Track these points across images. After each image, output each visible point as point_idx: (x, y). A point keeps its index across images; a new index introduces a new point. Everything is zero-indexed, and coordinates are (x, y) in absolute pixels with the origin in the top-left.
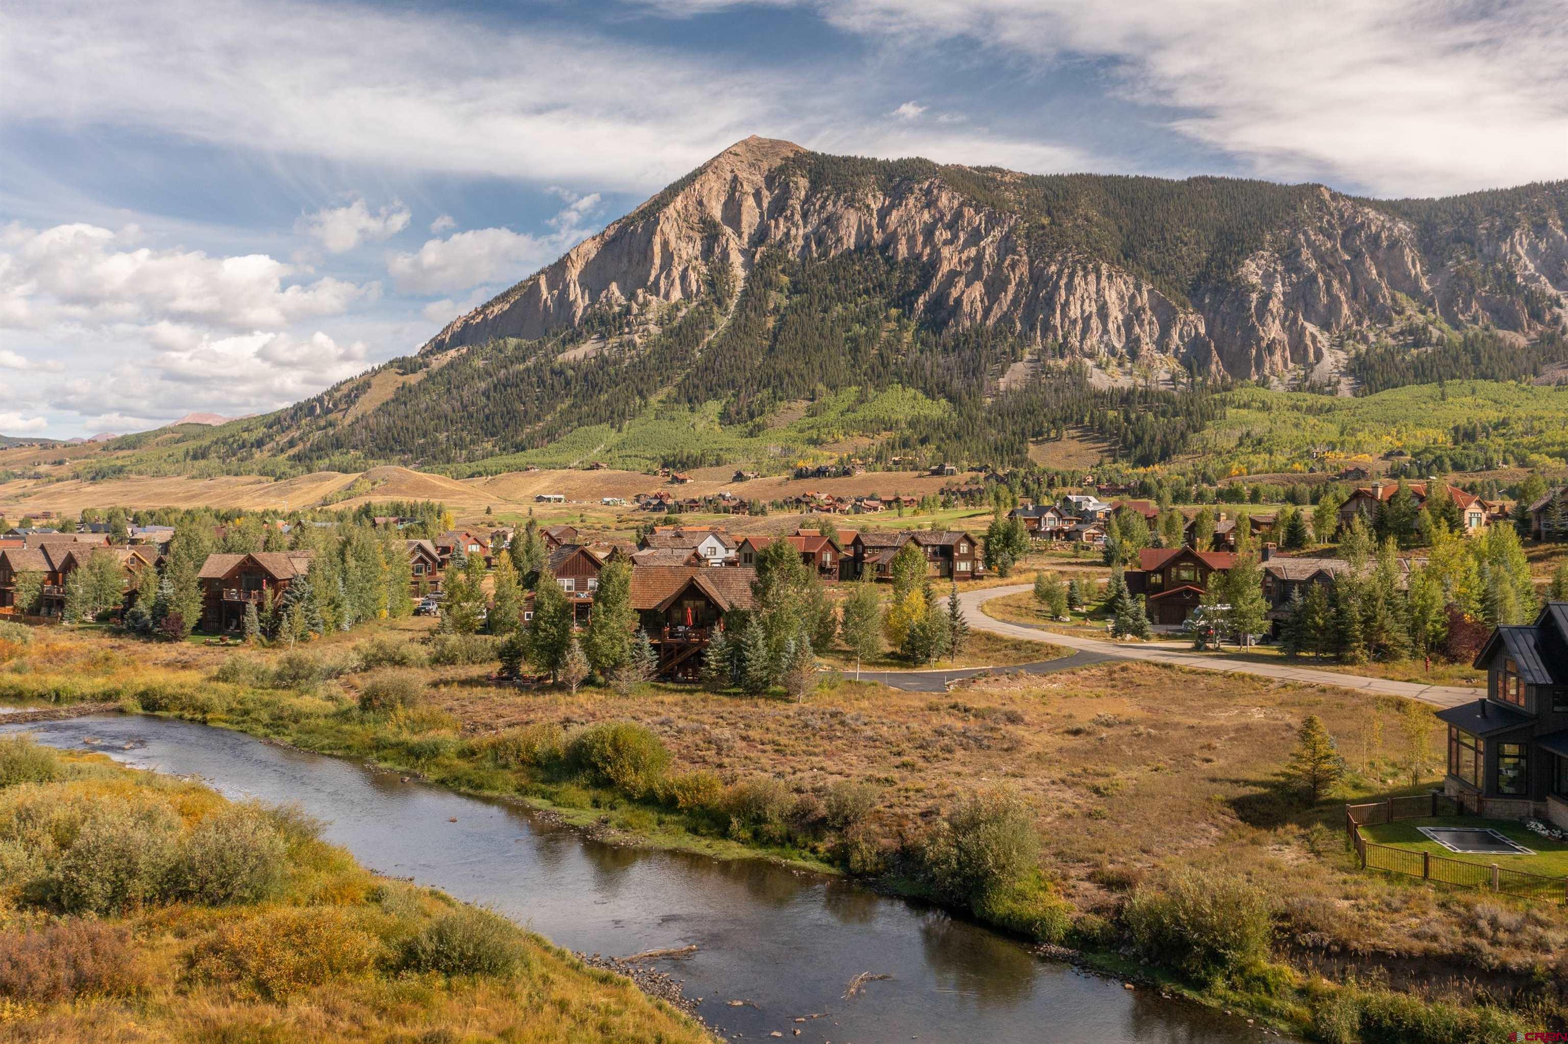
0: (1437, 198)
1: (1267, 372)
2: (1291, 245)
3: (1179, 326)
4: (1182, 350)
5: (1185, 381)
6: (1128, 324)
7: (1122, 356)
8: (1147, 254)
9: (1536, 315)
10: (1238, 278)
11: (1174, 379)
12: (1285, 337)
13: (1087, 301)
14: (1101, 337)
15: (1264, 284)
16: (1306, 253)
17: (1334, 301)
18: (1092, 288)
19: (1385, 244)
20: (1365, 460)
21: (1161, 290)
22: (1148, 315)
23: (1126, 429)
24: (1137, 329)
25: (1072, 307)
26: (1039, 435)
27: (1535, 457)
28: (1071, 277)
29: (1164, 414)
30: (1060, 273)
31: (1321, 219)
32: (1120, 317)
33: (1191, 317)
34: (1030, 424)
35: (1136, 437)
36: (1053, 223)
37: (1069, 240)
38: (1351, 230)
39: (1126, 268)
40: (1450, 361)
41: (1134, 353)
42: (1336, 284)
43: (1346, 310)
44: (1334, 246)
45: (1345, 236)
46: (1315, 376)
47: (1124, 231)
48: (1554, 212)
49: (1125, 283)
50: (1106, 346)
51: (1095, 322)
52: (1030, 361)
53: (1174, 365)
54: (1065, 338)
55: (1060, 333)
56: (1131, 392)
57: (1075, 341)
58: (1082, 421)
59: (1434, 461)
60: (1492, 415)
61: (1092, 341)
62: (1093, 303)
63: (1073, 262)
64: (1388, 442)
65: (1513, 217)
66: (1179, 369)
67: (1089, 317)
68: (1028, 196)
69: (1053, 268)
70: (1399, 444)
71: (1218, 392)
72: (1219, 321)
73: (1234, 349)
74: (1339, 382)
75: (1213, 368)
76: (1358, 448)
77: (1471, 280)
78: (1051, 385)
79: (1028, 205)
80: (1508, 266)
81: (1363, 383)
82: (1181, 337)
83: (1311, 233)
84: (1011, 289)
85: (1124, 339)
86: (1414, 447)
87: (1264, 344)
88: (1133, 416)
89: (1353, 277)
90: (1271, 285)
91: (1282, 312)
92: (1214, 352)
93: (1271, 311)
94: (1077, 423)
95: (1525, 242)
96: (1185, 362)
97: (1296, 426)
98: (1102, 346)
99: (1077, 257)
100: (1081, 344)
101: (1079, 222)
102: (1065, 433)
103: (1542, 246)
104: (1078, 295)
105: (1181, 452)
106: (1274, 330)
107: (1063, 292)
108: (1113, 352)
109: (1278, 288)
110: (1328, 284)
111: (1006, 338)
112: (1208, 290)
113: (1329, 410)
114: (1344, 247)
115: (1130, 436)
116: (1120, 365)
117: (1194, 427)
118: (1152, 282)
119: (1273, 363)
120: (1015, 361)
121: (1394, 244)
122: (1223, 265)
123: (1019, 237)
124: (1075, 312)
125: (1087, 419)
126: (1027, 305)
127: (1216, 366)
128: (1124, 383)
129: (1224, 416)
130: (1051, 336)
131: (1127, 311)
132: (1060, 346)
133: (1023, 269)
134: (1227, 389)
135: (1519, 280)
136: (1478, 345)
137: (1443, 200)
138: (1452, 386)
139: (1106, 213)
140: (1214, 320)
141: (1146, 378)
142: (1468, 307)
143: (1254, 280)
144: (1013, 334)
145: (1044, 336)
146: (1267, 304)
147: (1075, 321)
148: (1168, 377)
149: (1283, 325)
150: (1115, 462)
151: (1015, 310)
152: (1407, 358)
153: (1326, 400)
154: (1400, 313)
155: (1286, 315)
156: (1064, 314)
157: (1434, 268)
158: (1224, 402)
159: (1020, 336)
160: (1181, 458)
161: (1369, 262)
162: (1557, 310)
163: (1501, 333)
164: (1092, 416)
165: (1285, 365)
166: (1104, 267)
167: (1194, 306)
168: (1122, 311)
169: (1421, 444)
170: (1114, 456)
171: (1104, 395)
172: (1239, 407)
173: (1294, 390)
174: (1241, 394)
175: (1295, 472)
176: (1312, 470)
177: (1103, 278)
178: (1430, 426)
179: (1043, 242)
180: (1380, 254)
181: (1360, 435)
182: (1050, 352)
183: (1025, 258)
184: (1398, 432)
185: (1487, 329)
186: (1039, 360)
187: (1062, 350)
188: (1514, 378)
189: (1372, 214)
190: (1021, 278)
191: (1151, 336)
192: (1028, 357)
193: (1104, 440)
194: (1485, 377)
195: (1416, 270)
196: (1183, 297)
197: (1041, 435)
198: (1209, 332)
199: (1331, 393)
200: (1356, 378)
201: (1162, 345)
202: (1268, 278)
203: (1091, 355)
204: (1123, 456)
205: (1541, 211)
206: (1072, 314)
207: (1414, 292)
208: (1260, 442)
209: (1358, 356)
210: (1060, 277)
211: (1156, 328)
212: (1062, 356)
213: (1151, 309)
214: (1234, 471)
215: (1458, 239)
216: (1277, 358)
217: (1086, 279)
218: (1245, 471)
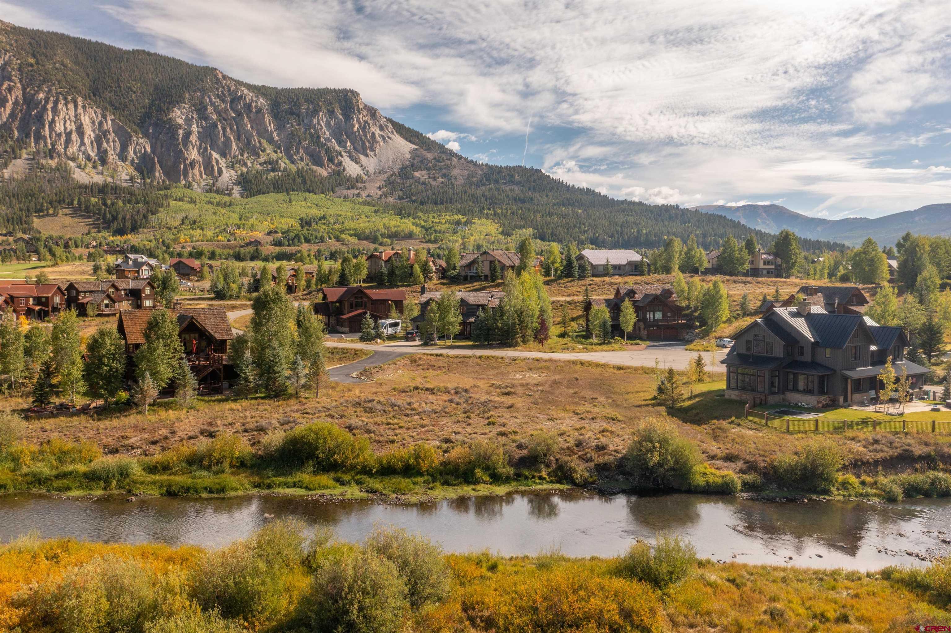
0: (280, 88)
1: (190, 179)
2: (201, 103)
3: (133, 146)
4: (136, 161)
5: (139, 181)
6: (98, 140)
7: (95, 162)
8: (108, 95)
9: (331, 160)
10: (170, 119)
11: (132, 179)
12: (200, 159)
13: (68, 122)
14: (80, 147)
15: (186, 124)
16: (210, 109)
17: (227, 139)
18: (72, 113)
19: (254, 110)
20: (258, 235)
21: (120, 120)
22: (112, 136)
23: (105, 211)
24: (105, 145)
25: (58, 125)
26: (40, 211)
27: (343, 236)
28: (56, 103)
29: (129, 202)
30: (47, 100)
31: (218, 89)
32: (93, 135)
33: (141, 141)
34: (33, 203)
35: (112, 216)
36: (37, 63)
37: (52, 77)
38: (236, 99)
39: (95, 102)
40: (291, 181)
41: (103, 159)
42: (228, 130)
43: (234, 147)
44: (226, 107)
45: (232, 102)
46: (219, 184)
47: (91, 77)
48: (337, 105)
49: (95, 112)
50: (84, 153)
51: (74, 137)
52: (27, 159)
53: (131, 170)
54: (53, 145)
55: (49, 141)
56: (106, 185)
57: (60, 148)
58: (72, 204)
59: (295, 237)
60: (318, 213)
61: (73, 149)
62: (73, 124)
63: (57, 93)
64: (266, 225)
65: (318, 104)
66: (135, 173)
67: (71, 133)
68: (16, 41)
69: (41, 96)
70: (272, 226)
71: (161, 190)
72: (159, 145)
73: (169, 163)
74: (232, 189)
75: (157, 174)
76: (252, 228)
77: (299, 137)
78: (45, 177)
79: (17, 47)
80: (316, 131)
81: (246, 190)
82: (135, 153)
83: (213, 97)
84: (9, 106)
85: (96, 150)
86: (282, 229)
87: (188, 162)
88: (109, 202)
89: (237, 128)
90: (190, 126)
91: (198, 143)
92: (157, 165)
93: (191, 142)
94: (68, 204)
95: (324, 119)
96: (138, 168)
97: (215, 213)
98: (81, 154)
99: (59, 90)
100: (65, 151)
101: (57, 65)
102: (60, 211)
103: (332, 123)
104: (61, 116)
105: (145, 227)
106: (193, 154)
107: (50, 114)
108: (89, 158)
109: (195, 128)
110: (224, 129)
111: (6, 141)
112: (151, 124)
113: (230, 205)
114: (231, 108)
115: (108, 215)
116: (94, 167)
117: (151, 211)
118: (114, 114)
119: (194, 175)
120: (15, 158)
121: (259, 111)
122: (160, 109)
123: (13, 69)
124: (59, 127)
125: (76, 202)
126: (22, 120)
127: (158, 173)
128: (99, 179)
129: (168, 205)
130: (42, 143)
131: (97, 131)
132: (50, 150)
133: (18, 93)
134: (167, 188)
135: (322, 140)
136: (304, 174)
137: (283, 90)
138: (294, 195)
139: (77, 63)
140: (156, 143)
141: (113, 177)
142: (298, 152)
143: (180, 121)
144: (12, 138)
145: (37, 142)
146: (189, 137)
147: (59, 135)
148: (128, 178)
149: (199, 152)
150: (99, 232)
151: (13, 121)
152: (269, 178)
153: (226, 199)
154: (264, 151)
155: (200, 146)
156: (51, 129)
157: (280, 128)
158: (166, 197)
159: (18, 140)
160: (145, 230)
161: (246, 119)
162: (340, 158)
163: (315, 168)
164: (79, 199)
165: (201, 176)
166: (80, 100)
167: (142, 133)
168: (94, 131)
169: (285, 227)
170: (98, 228)
171: (86, 187)
172: (176, 200)
173: (207, 192)
174: (177, 192)
175: (220, 241)
176: (229, 240)
177: (80, 107)
178: (288, 217)
179: (32, 76)
180: (252, 115)
181: (251, 221)
182: (42, 155)
183: (19, 85)
184: (272, 220)
185: (308, 165)
186: (34, 159)
187: (51, 153)
188: (323, 193)
189: (246, 91)
190: (16, 99)
191: (114, 150)
192: (25, 156)
193: (89, 217)
194: (309, 191)
195: (271, 127)
196: (135, 127)
197: (42, 211)
198: (153, 151)
199: (229, 195)
200: (242, 187)
201: (123, 157)
202: (188, 121)
203: (73, 159)
204: (104, 228)
205: (331, 104)
206: (57, 129)
207: (271, 141)
208: (195, 222)
209: (242, 174)
210: (47, 102)
211: (118, 145)
212: (52, 158)
213: (114, 132)
214: (182, 240)
215: (292, 113)
216: (196, 171)
217: (67, 106)
218: (189, 240)
